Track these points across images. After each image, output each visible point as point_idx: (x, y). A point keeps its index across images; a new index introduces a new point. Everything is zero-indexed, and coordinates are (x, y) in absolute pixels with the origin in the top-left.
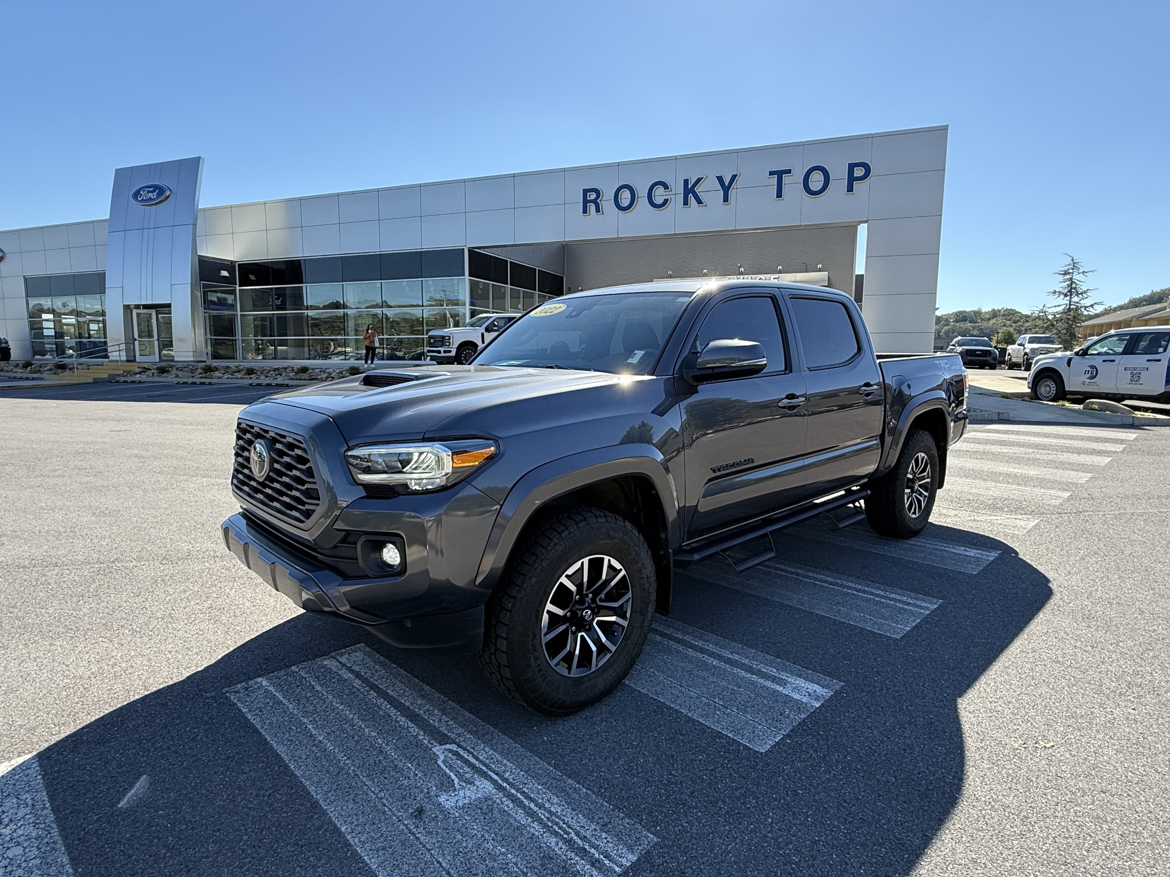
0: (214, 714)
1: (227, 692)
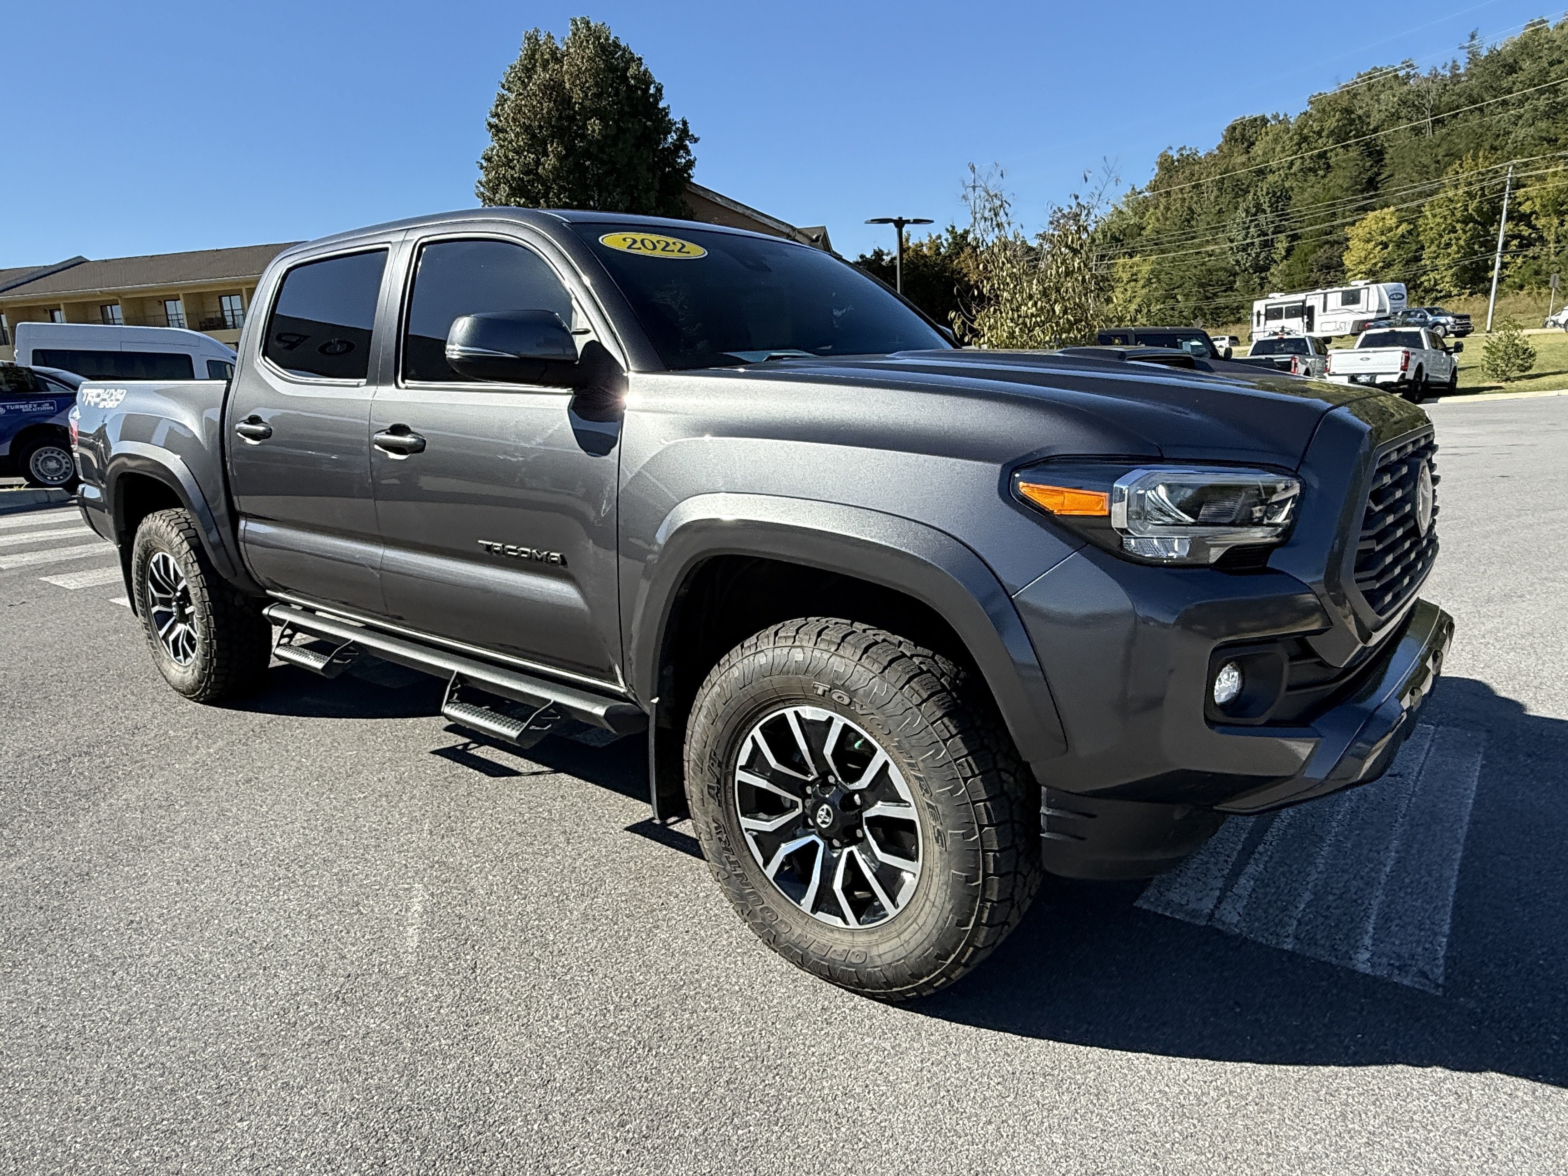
0: (1492, 966)
1: (1438, 986)
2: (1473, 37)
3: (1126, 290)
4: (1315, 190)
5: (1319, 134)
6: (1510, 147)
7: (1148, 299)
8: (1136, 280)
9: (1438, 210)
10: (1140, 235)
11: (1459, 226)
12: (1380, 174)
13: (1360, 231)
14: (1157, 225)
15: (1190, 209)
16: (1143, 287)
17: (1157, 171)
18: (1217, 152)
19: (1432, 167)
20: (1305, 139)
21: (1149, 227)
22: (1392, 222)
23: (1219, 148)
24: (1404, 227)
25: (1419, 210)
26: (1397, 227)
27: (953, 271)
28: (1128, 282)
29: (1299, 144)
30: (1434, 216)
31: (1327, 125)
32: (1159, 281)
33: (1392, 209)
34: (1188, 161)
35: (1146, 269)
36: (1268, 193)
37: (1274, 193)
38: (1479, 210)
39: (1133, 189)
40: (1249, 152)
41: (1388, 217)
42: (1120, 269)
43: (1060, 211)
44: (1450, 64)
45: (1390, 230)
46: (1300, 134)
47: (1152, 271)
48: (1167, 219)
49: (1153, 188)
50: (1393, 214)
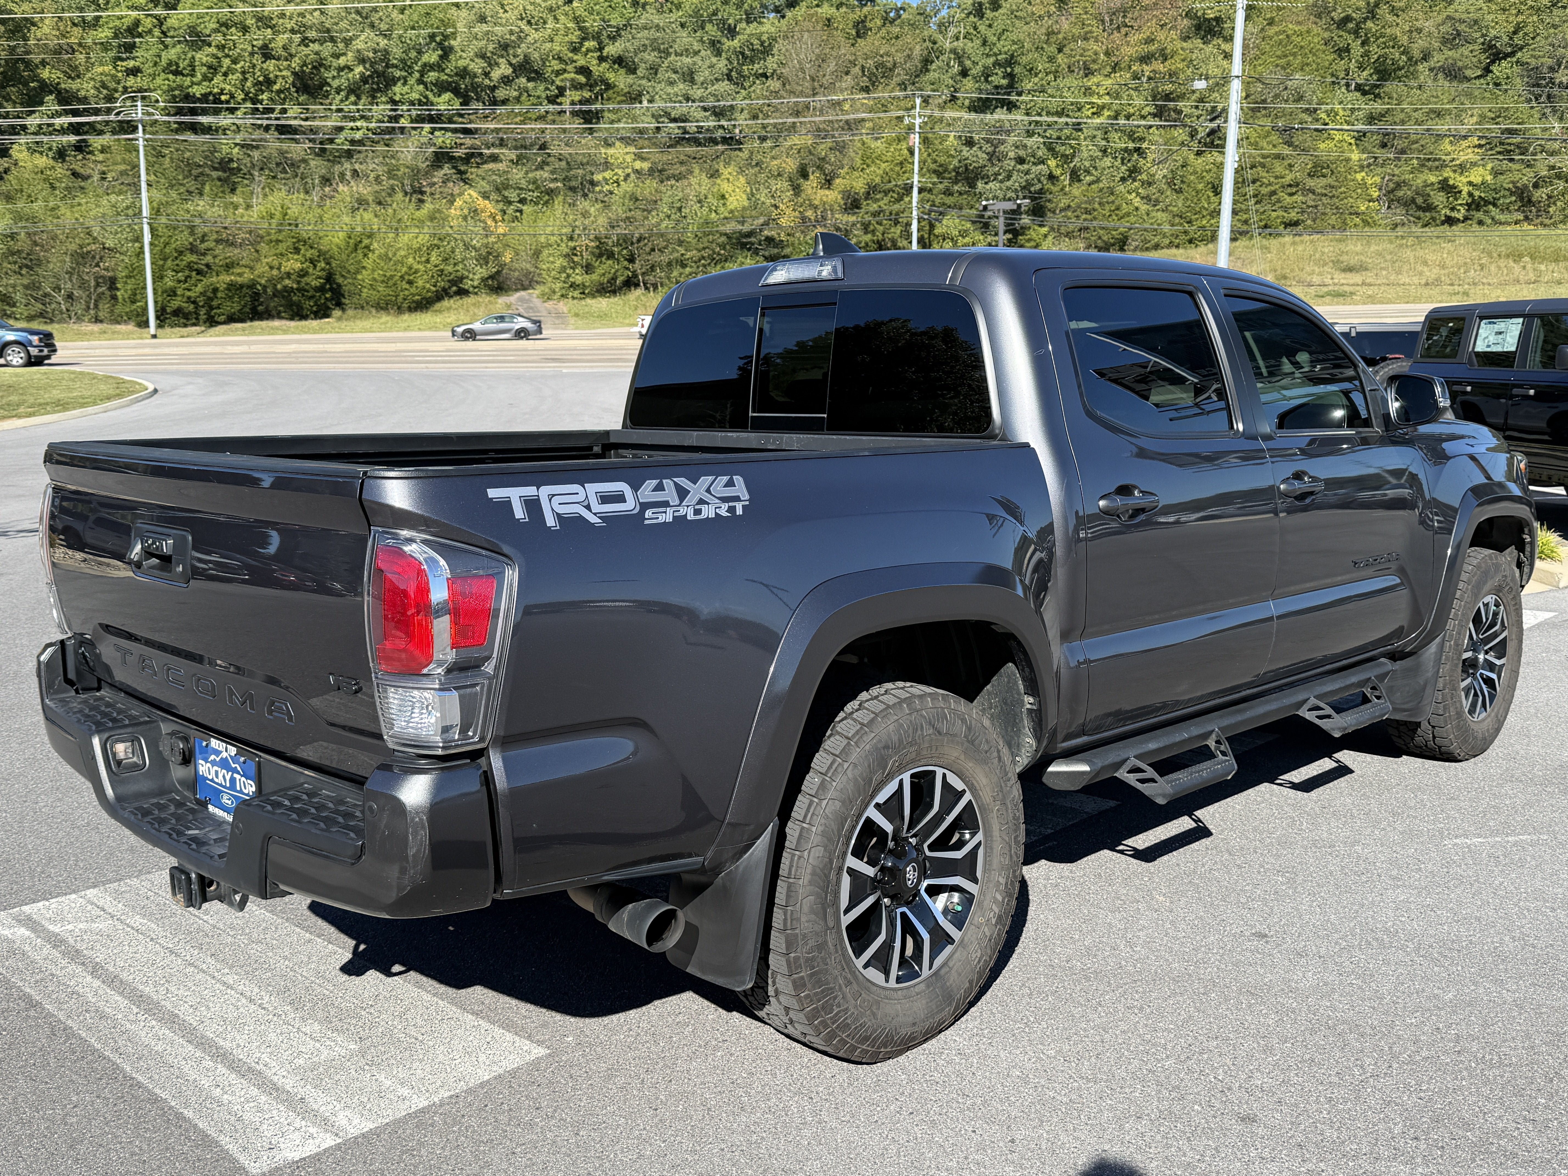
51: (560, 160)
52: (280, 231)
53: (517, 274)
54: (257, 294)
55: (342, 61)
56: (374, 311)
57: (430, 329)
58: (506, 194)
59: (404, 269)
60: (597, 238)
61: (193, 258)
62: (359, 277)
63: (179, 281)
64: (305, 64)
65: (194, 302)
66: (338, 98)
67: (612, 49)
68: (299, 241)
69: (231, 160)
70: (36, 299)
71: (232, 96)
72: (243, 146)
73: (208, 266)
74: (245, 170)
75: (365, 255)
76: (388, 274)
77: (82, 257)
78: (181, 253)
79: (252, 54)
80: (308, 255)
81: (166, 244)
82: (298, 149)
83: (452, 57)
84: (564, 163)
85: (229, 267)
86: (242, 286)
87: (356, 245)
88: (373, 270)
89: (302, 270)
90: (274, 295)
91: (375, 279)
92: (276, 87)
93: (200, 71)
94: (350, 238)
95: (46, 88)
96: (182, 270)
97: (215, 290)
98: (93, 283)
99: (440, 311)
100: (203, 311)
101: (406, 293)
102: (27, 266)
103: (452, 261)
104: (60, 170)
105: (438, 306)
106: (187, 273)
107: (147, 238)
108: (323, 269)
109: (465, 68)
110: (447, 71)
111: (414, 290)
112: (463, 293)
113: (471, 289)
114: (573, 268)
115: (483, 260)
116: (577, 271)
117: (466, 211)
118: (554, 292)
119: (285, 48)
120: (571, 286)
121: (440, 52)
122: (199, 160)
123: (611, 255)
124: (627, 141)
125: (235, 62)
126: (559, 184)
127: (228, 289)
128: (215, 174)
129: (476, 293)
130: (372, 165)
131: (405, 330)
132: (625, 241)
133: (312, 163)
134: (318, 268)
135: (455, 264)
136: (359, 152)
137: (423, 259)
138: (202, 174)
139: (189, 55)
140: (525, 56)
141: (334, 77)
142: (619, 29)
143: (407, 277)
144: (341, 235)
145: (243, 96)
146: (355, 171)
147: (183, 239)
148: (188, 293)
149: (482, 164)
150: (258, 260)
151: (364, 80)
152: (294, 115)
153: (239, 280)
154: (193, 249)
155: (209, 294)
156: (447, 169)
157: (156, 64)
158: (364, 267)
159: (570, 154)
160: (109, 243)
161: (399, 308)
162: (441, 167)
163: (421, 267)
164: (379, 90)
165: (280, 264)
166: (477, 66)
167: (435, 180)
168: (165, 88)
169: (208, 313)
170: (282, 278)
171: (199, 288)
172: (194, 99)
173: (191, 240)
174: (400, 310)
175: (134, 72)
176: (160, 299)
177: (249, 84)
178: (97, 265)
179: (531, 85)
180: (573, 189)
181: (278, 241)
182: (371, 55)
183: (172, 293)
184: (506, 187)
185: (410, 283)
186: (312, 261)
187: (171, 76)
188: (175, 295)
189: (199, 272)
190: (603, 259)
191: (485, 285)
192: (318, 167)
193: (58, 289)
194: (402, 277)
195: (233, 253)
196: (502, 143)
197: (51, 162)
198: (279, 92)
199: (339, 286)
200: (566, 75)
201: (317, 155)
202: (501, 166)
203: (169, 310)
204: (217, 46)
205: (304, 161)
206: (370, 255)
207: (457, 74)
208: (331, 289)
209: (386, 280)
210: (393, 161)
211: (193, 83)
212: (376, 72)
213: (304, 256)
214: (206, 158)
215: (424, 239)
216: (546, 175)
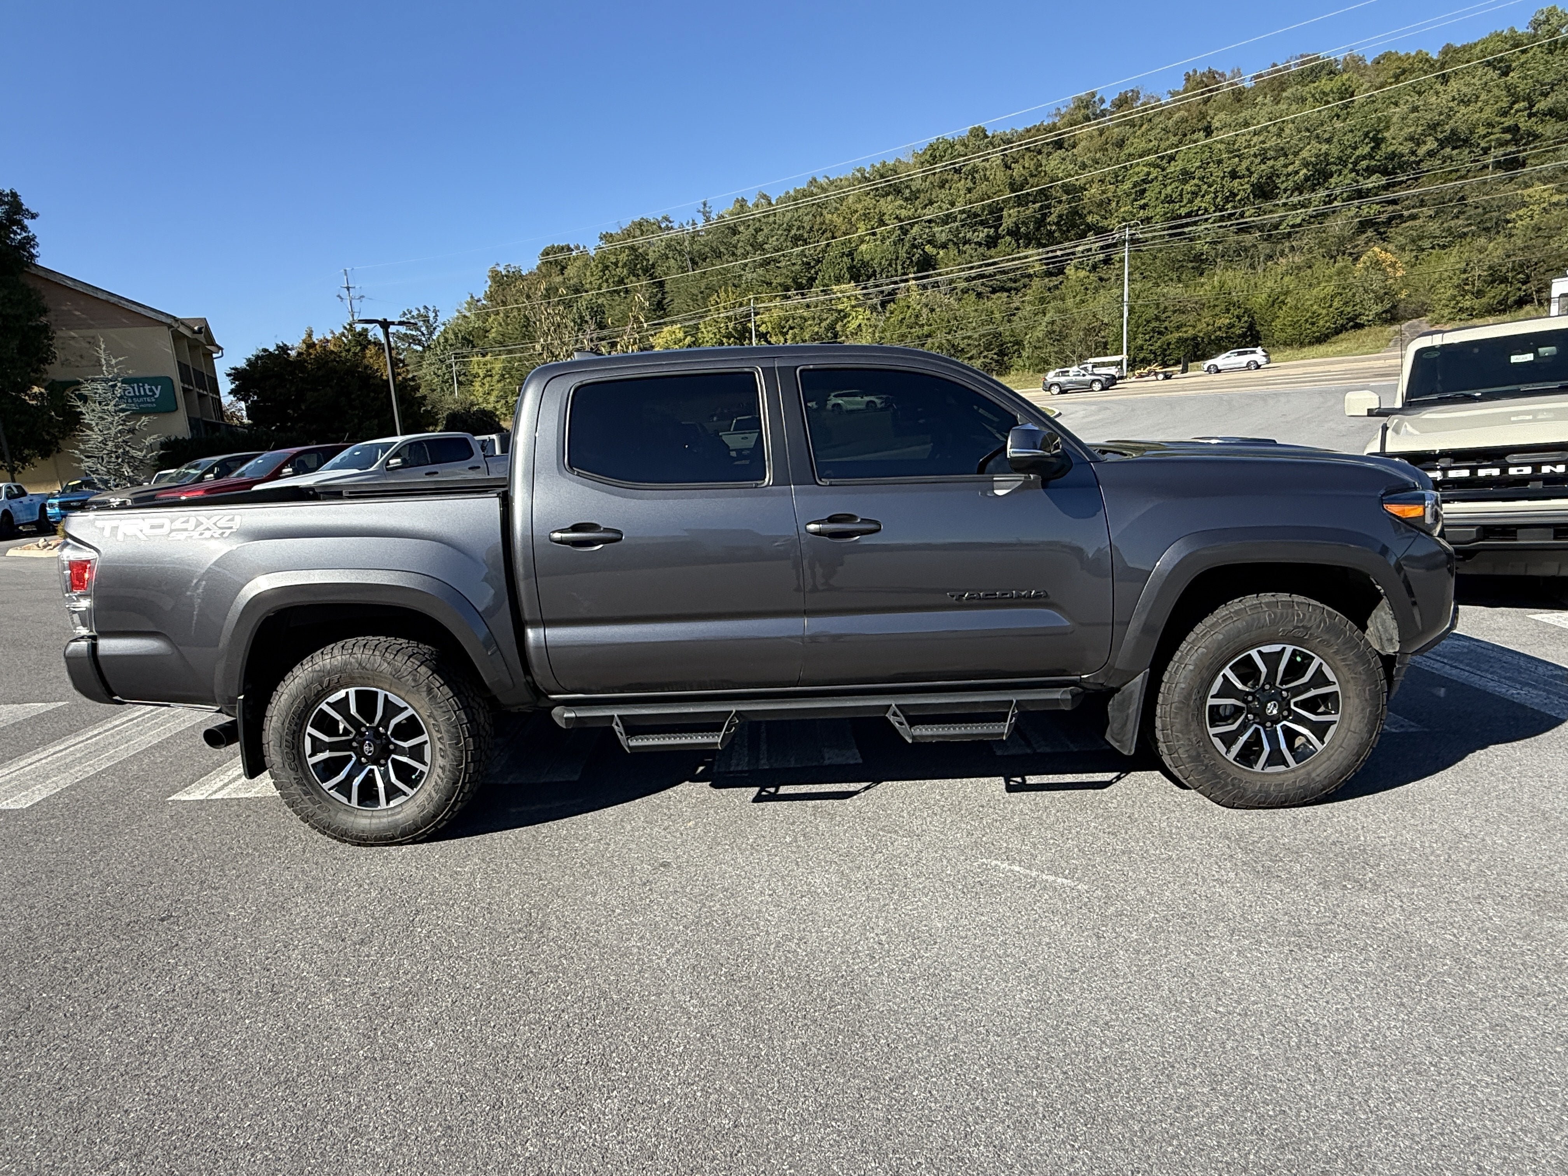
2: (705, 205)
3: (484, 384)
4: (622, 307)
5: (616, 264)
6: (744, 286)
7: (505, 392)
8: (491, 376)
9: (709, 328)
10: (485, 337)
11: (725, 340)
12: (665, 298)
13: (660, 340)
14: (500, 329)
15: (525, 316)
16: (499, 381)
17: (489, 283)
18: (536, 271)
19: (700, 296)
20: (607, 267)
21: (493, 330)
22: (681, 335)
23: (538, 268)
24: (689, 340)
25: (697, 327)
26: (684, 339)
27: (366, 367)
28: (484, 378)
29: (603, 271)
30: (708, 332)
31: (620, 258)
32: (511, 377)
33: (679, 326)
34: (515, 277)
35: (498, 366)
36: (587, 308)
37: (592, 308)
38: (735, 329)
39: (472, 297)
40: (563, 274)
41: (677, 331)
42: (476, 366)
43: (410, 313)
44: (691, 222)
45: (680, 341)
46: (603, 263)
47: (504, 368)
48: (508, 325)
49: (490, 297)
50: (680, 329)
51: (1476, 208)
52: (1217, 299)
53: (1413, 305)
54: (1198, 344)
55: (1290, 169)
56: (1281, 347)
57: (1322, 357)
58: (1420, 243)
59: (1309, 314)
60: (1490, 268)
61: (1157, 324)
62: (1273, 324)
63: (1146, 340)
64: (1261, 177)
65: (1154, 353)
66: (1285, 196)
67: (1543, 105)
68: (1230, 304)
69: (1202, 254)
70: (1061, 360)
71: (1206, 210)
72: (1211, 243)
73: (1166, 328)
74: (1211, 259)
75: (1280, 308)
76: (1295, 320)
77: (1088, 331)
78: (1148, 322)
79: (1223, 178)
80: (1236, 313)
81: (1140, 317)
82: (1248, 239)
83: (1383, 146)
84: (1480, 210)
85: (1178, 328)
86: (1187, 339)
87: (1274, 302)
88: (1284, 318)
89: (1230, 324)
90: (1209, 344)
91: (1285, 324)
92: (1238, 197)
93: (1186, 197)
94: (1270, 297)
95: (1089, 228)
96: (1149, 333)
97: (1169, 344)
98: (1093, 346)
99: (1335, 343)
100: (1160, 358)
101: (1309, 331)
102: (1058, 340)
103: (1352, 303)
104: (1093, 277)
105: (1333, 339)
106: (1151, 334)
107: (1126, 315)
108: (1246, 322)
109: (1393, 152)
110: (1377, 158)
111: (1315, 329)
112: (1359, 326)
113: (1366, 323)
114: (1464, 296)
115: (1379, 299)
116: (1467, 297)
117: (1368, 264)
118: (1443, 317)
119: (1248, 169)
120: (1459, 311)
121: (1372, 144)
122: (1179, 258)
123: (1504, 280)
124: (1545, 180)
125: (1210, 186)
126: (1473, 227)
127: (1177, 342)
128: (1190, 265)
129: (1370, 326)
130: (1307, 240)
131: (1302, 359)
132: (1521, 267)
133: (1260, 247)
134: (1242, 321)
135: (1354, 306)
136: (1297, 232)
137: (1327, 305)
138: (1182, 266)
139: (1180, 188)
140: (1452, 130)
141: (1283, 182)
142: (1554, 85)
143: (1310, 320)
144: (1264, 296)
145: (1214, 209)
146: (1293, 246)
147: (1152, 312)
148: (1150, 348)
149: (1401, 223)
150: (1199, 320)
151: (1307, 179)
152: (1250, 215)
153: (1185, 335)
154: (1157, 318)
155: (1165, 347)
156: (1370, 233)
157: (1157, 198)
158: (1278, 317)
159: (1486, 201)
160: (1106, 320)
161: (1301, 343)
162: (1364, 232)
163: (1324, 312)
164: (1319, 184)
165: (1214, 322)
166: (1405, 149)
167: (1359, 242)
168: (1162, 213)
169: (1163, 359)
170: (1215, 331)
171: (1159, 344)
172: (1180, 217)
173: (1156, 312)
174: (1302, 345)
175: (1143, 207)
176: (1132, 353)
177: (1219, 199)
178: (1097, 335)
179: (1455, 152)
180: (1488, 230)
181: (1215, 306)
182: (1313, 159)
183: (1141, 348)
184: (1421, 238)
185: (1313, 324)
186: (1238, 317)
187: (1166, 205)
188: (1143, 349)
189: (1160, 333)
190: (1495, 285)
191: (1379, 319)
192: (1264, 248)
193: (1074, 352)
194: (1307, 321)
195: (1183, 318)
196: (1422, 203)
197: (1088, 273)
198: (1240, 200)
199: (1258, 332)
200: (1492, 137)
201: (1266, 240)
202: (1417, 223)
203: (1137, 359)
204: (1199, 178)
205: (1255, 246)
206: (1284, 308)
207: (1386, 158)
208: (1251, 335)
209: (1293, 325)
210: (1323, 234)
211: (1180, 207)
212: (1317, 170)
213: (1233, 314)
214: (1185, 255)
215: (1330, 289)
216: (1461, 222)
